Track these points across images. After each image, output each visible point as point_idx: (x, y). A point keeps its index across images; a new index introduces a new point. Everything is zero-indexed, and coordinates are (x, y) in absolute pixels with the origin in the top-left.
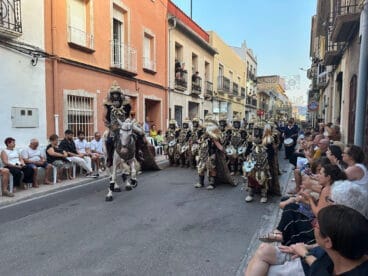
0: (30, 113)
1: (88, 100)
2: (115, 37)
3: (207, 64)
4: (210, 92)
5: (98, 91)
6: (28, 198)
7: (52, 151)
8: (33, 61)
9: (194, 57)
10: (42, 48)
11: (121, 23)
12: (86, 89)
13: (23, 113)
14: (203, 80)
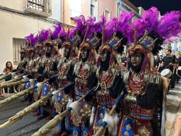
2: (91, 13)
10: (59, 20)
11: (94, 6)
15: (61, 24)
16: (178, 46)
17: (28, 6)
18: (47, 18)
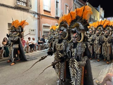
0: (34, 30)
1: (49, 27)
2: (57, 7)
5: (52, 24)
6: (33, 54)
7: (39, 41)
8: (34, 16)
11: (58, 2)
12: (48, 24)
13: (32, 30)
15: (38, 14)
17: (17, 3)
18: (29, 10)
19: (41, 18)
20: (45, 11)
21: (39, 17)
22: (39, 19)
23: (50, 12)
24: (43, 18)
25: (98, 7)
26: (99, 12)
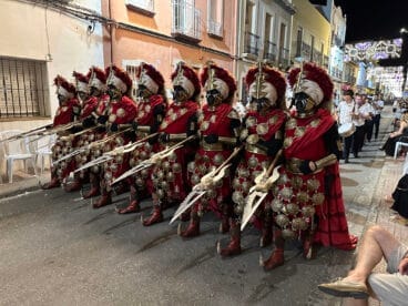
3: (283, 26)
4: (286, 61)
8: (90, 27)
9: (268, 16)
10: (99, 11)
14: (278, 46)
15: (103, 20)
16: (369, 76)
18: (66, 4)
19: (117, 39)
20: (130, 8)
21: (111, 33)
22: (108, 40)
23: (151, 15)
24: (123, 39)
25: (325, 4)
26: (328, 20)
